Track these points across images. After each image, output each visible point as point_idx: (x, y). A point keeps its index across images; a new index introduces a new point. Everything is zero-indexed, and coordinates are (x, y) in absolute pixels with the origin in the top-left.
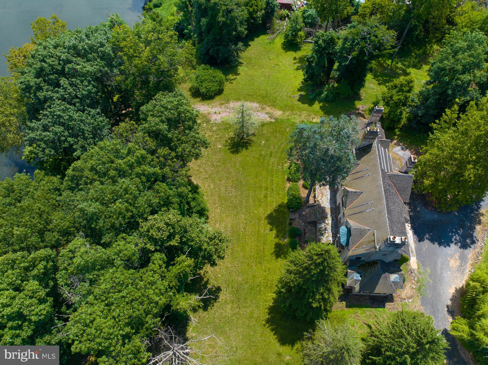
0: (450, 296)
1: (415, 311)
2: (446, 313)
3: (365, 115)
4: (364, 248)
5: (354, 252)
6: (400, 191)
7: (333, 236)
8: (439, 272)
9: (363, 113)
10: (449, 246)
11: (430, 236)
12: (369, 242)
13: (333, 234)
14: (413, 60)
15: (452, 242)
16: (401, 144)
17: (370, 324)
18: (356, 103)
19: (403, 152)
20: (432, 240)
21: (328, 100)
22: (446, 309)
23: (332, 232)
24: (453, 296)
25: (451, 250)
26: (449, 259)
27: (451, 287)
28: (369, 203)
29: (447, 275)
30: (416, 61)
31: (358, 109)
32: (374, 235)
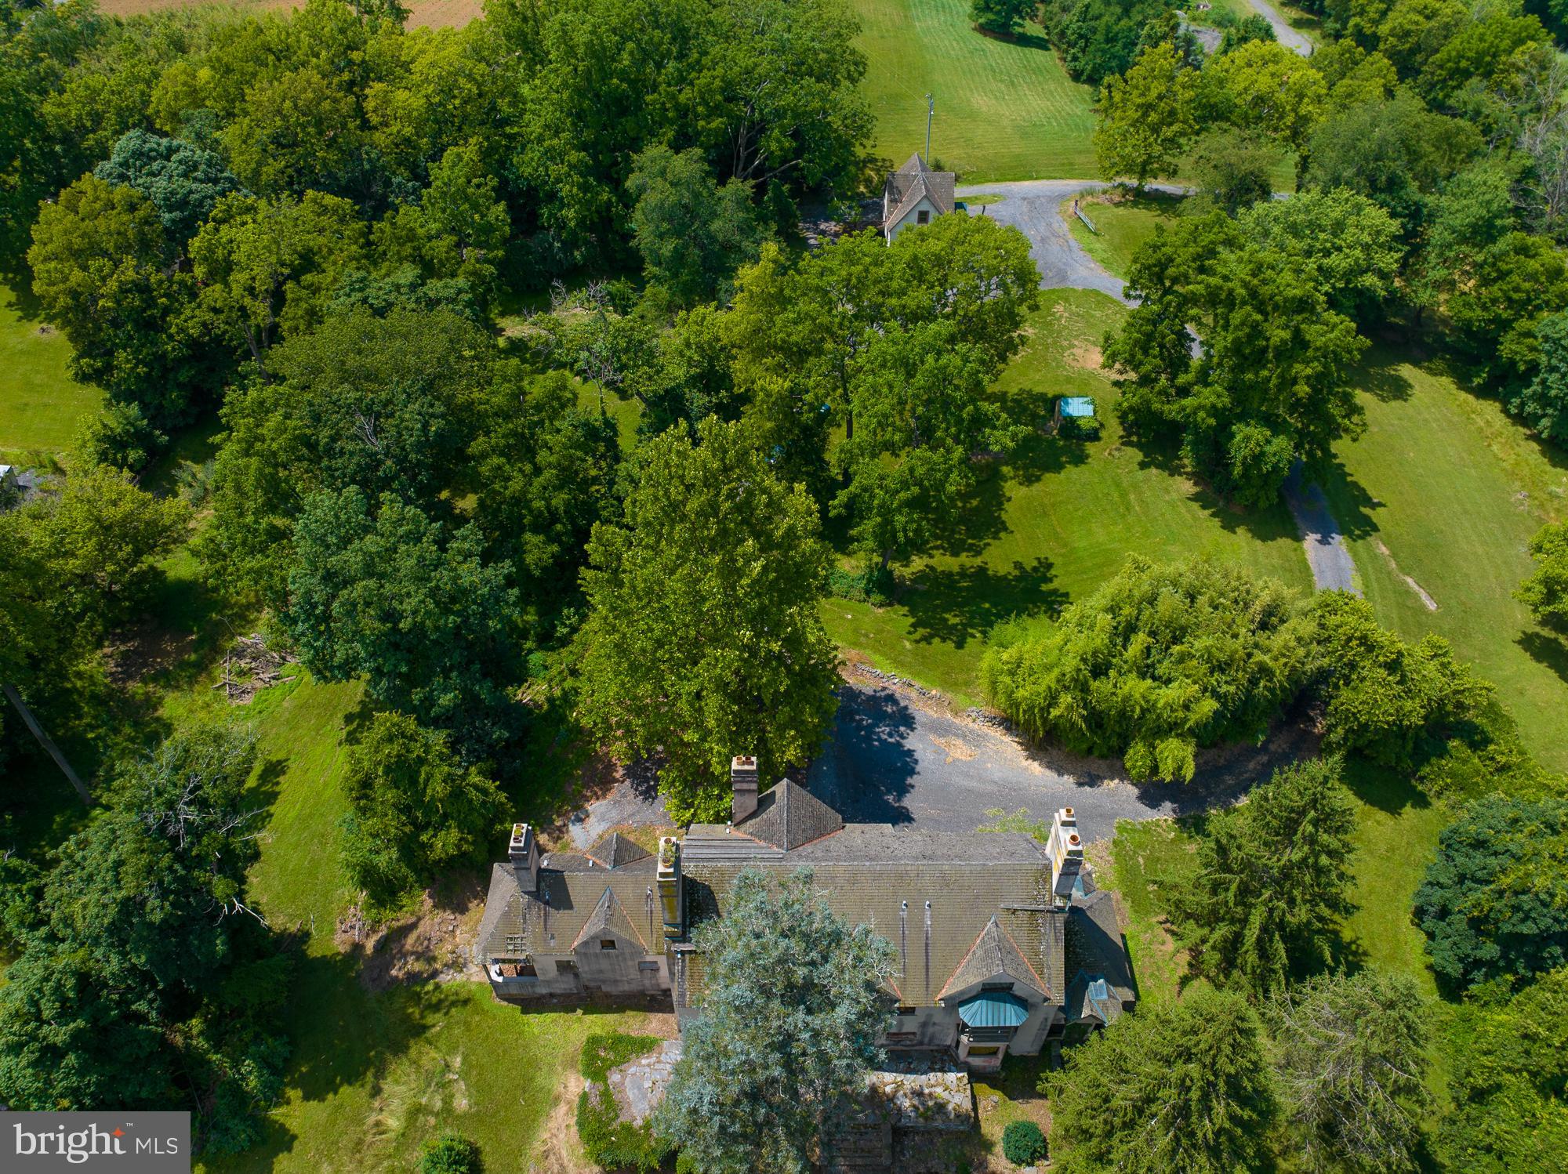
0: (1051, 775)
1: (1111, 859)
2: (1096, 790)
3: (395, 924)
4: (1048, 947)
5: (1054, 981)
6: (819, 831)
7: (943, 1070)
8: (990, 788)
9: (383, 931)
10: (910, 753)
11: (889, 792)
12: (1034, 928)
13: (933, 1070)
14: (119, 739)
15: (899, 745)
16: (558, 823)
17: (1176, 979)
18: (315, 950)
19: (592, 820)
20: (903, 790)
21: (286, 1060)
22: (1087, 789)
23: (925, 1073)
24: (1049, 767)
25: (924, 750)
26: (950, 759)
27: (1026, 769)
28: (905, 914)
29: (995, 770)
30: (128, 730)
31: (357, 947)
32: (1014, 911)
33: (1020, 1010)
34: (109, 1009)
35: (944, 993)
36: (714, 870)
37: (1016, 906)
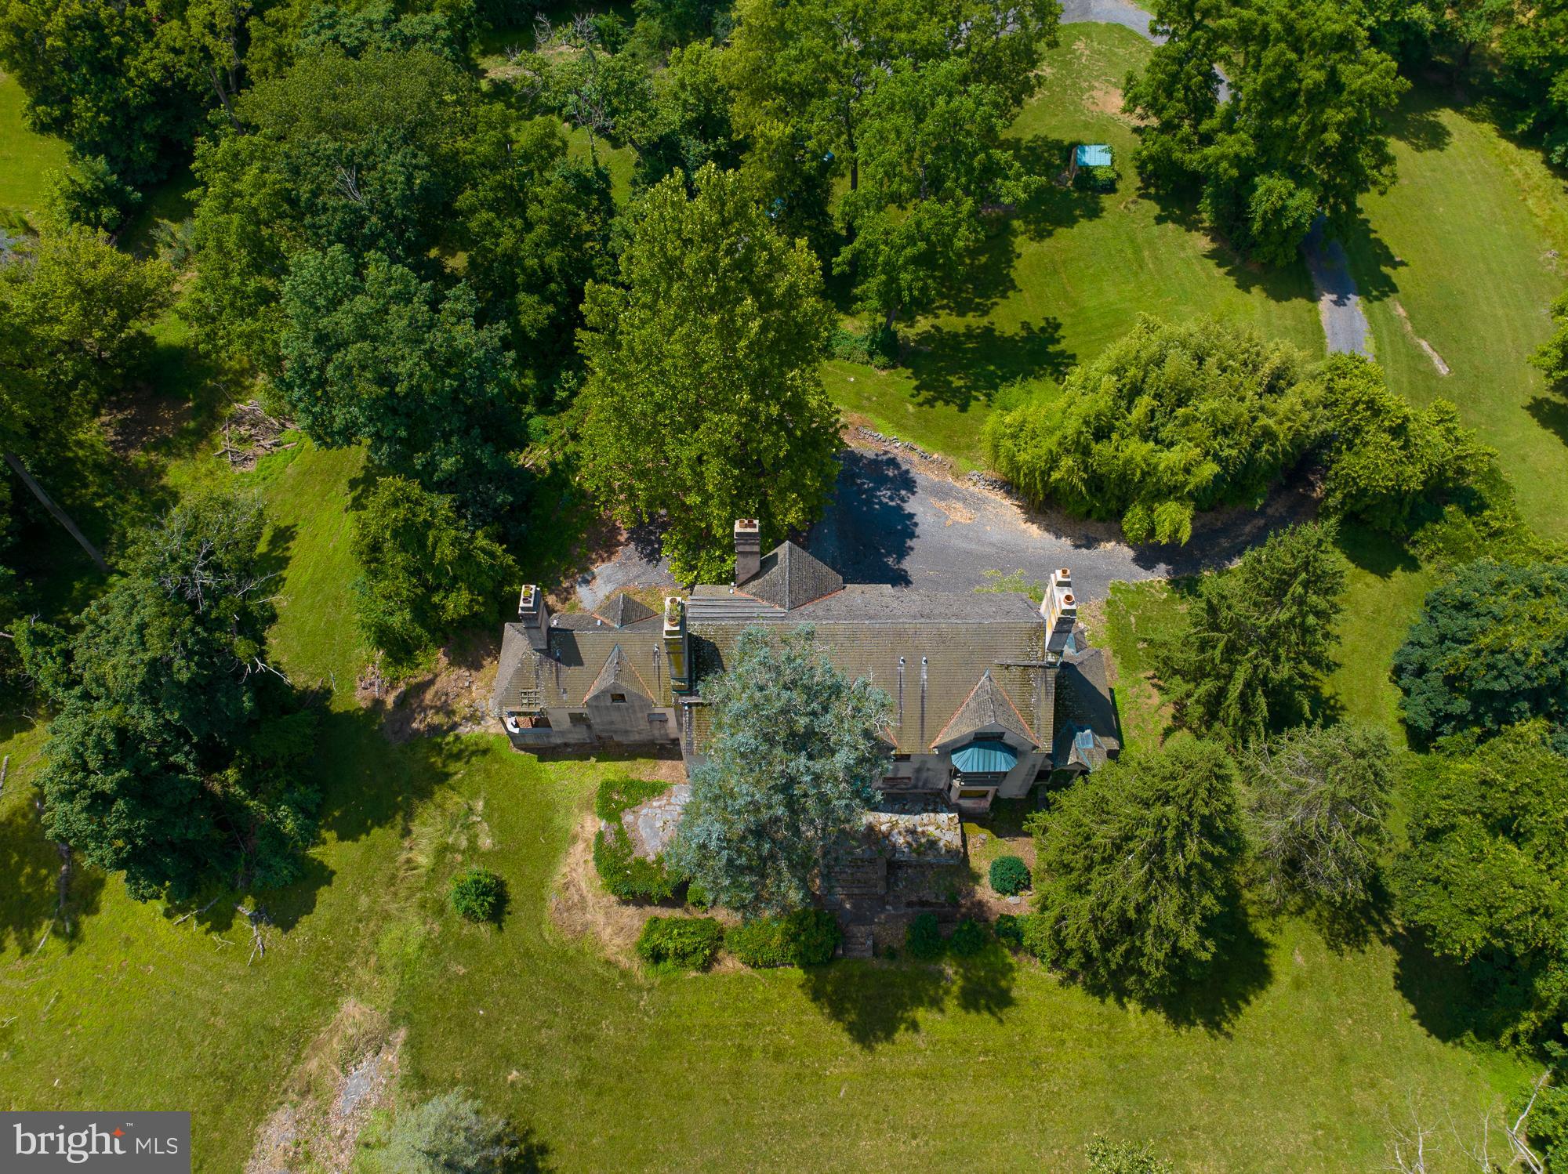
0: (1049, 538)
1: (1104, 618)
2: (1092, 552)
3: (413, 681)
4: (1039, 700)
5: (1043, 731)
6: (820, 592)
7: (935, 811)
8: (988, 550)
9: (402, 687)
10: (911, 516)
11: (889, 554)
12: (1026, 682)
13: (926, 811)
14: (127, 508)
15: (900, 508)
16: (565, 584)
17: (1160, 730)
18: (337, 706)
19: (599, 581)
20: (902, 552)
21: (318, 806)
22: (1084, 551)
23: (919, 813)
24: (1048, 531)
25: (925, 513)
26: (949, 522)
27: (1025, 531)
28: (902, 669)
29: (994, 533)
30: (134, 498)
31: (378, 703)
32: (1008, 667)
33: (1010, 758)
34: (148, 761)
35: (938, 741)
36: (719, 628)
37: (1009, 662)
